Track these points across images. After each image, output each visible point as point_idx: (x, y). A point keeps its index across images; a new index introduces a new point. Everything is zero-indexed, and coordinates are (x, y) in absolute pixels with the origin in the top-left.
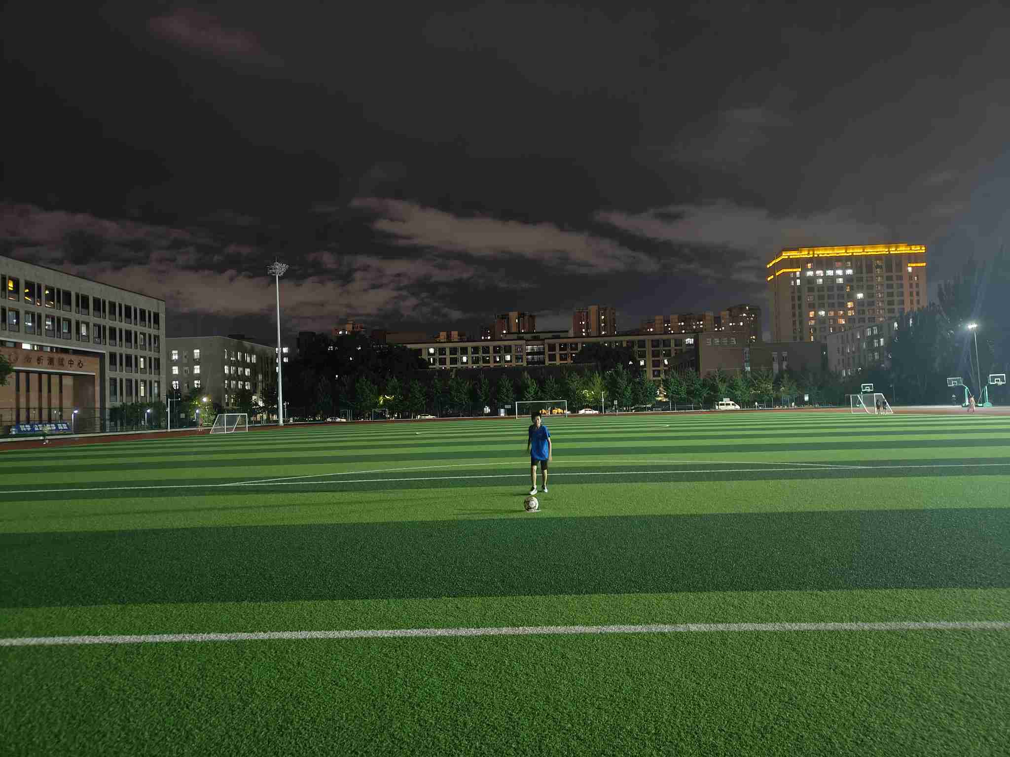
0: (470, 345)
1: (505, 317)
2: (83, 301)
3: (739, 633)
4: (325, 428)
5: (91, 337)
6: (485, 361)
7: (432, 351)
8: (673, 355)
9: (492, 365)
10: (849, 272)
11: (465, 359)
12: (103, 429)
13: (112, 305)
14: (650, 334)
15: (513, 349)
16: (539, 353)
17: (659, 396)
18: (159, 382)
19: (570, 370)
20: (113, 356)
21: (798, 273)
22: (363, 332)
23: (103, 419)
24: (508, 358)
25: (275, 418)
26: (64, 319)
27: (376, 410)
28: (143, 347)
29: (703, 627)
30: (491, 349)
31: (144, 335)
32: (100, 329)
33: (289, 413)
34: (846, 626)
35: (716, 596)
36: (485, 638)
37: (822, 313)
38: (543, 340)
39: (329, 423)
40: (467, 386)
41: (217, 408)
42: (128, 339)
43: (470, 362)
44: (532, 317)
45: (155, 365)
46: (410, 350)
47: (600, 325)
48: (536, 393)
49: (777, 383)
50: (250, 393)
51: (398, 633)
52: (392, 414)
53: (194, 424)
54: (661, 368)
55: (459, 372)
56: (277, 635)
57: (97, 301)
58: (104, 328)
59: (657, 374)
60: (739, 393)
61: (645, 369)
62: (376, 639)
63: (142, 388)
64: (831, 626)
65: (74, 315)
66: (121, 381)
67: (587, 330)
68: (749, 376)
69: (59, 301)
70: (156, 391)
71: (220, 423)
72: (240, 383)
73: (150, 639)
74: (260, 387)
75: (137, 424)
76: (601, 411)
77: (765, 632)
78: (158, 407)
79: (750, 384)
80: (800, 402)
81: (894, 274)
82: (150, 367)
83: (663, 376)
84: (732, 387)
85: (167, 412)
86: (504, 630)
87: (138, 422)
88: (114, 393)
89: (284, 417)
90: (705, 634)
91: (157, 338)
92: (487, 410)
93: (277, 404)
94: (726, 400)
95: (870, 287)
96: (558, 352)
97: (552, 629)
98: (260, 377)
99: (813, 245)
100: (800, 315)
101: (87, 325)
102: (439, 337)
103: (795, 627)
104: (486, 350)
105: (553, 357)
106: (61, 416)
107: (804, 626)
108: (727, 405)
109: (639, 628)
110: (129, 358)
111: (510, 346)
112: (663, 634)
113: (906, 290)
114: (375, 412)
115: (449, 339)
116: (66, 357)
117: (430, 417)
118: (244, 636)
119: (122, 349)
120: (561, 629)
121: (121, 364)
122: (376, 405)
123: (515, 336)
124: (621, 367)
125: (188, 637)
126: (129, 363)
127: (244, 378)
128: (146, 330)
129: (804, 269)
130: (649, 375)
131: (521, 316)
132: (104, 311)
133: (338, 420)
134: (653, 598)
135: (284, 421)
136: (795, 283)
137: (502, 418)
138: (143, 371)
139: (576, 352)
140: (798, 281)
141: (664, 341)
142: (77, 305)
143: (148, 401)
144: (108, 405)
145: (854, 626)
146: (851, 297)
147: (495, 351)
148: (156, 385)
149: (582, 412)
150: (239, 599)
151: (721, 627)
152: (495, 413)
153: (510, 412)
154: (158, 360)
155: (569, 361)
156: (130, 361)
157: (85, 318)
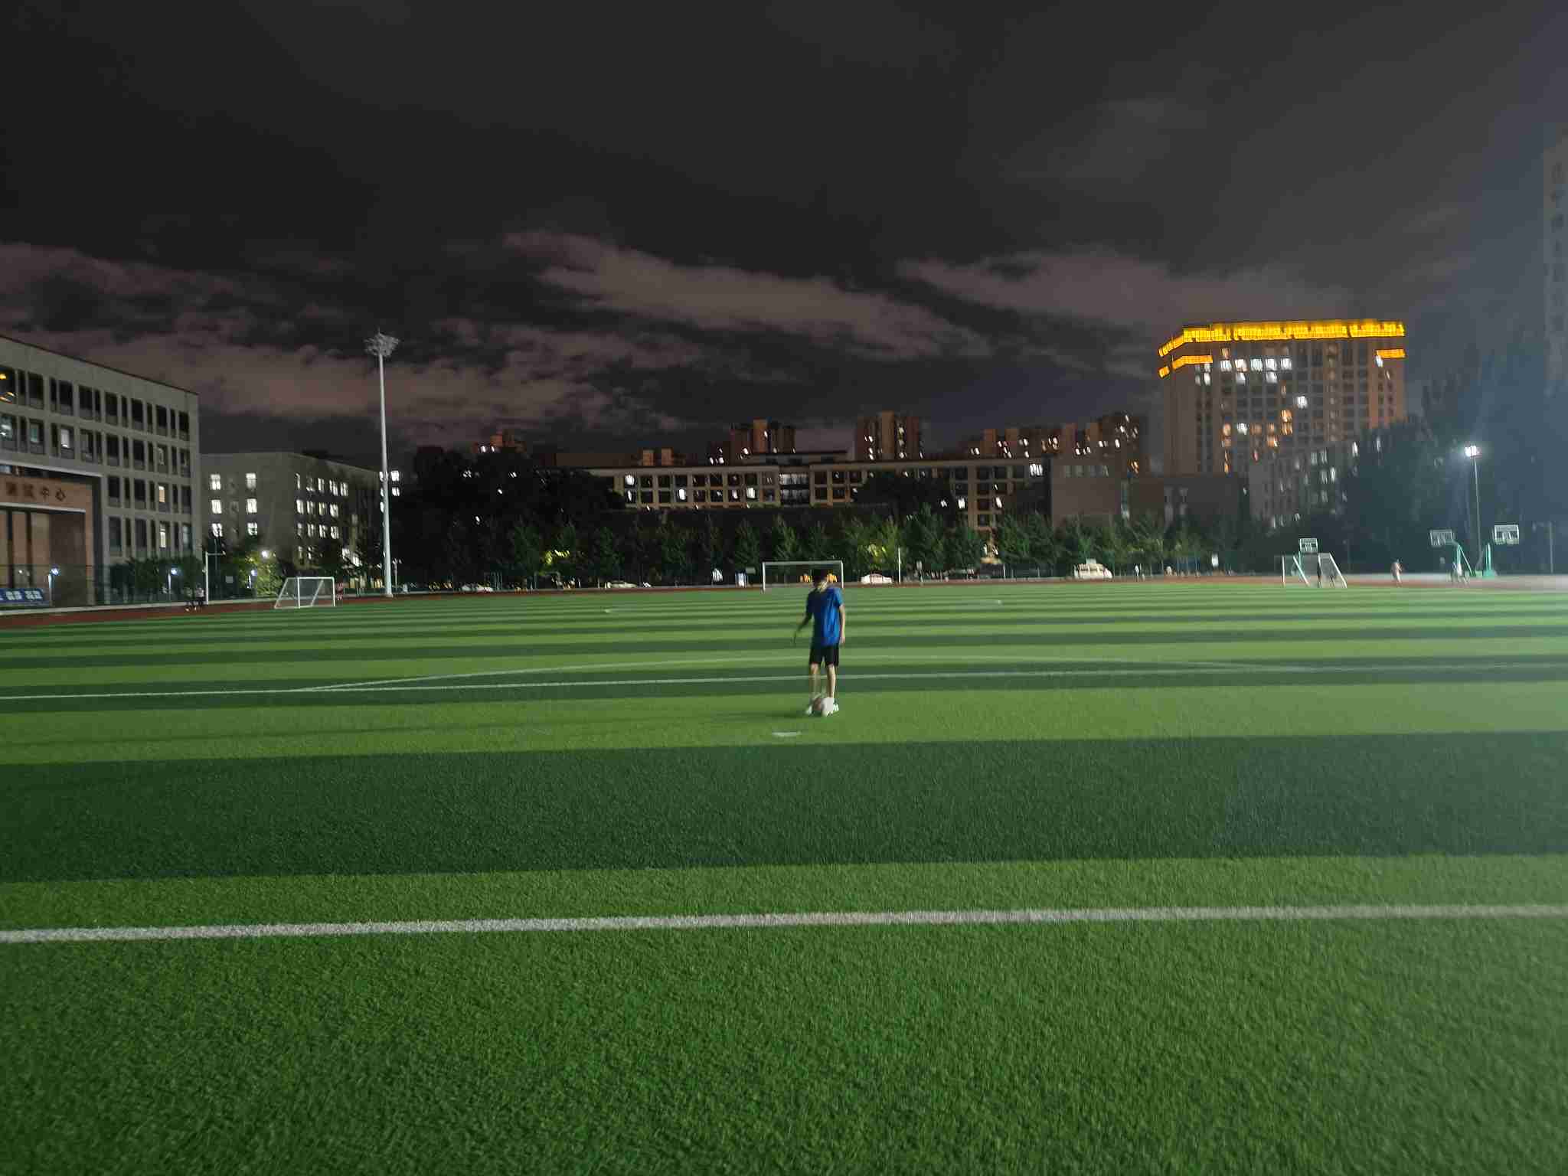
0: (691, 472)
1: (747, 428)
2: (63, 394)
3: (1106, 924)
4: (456, 601)
5: (78, 453)
6: (715, 498)
7: (630, 480)
8: (1010, 490)
9: (726, 504)
10: (1286, 364)
11: (682, 494)
12: (100, 600)
13: (111, 399)
14: (975, 456)
15: (760, 478)
16: (800, 486)
17: (985, 556)
18: (189, 526)
19: (848, 513)
20: (113, 483)
21: (1207, 367)
22: (520, 448)
23: (98, 583)
24: (751, 493)
25: (379, 584)
26: (33, 421)
27: (543, 574)
28: (164, 469)
29: (1051, 915)
30: (725, 479)
31: (164, 448)
32: (93, 438)
33: (401, 576)
34: (1269, 912)
35: (1071, 868)
36: (712, 931)
37: (1242, 428)
38: (807, 465)
39: (467, 593)
40: (686, 535)
41: (286, 567)
42: (139, 455)
43: (691, 498)
44: (791, 429)
45: (184, 497)
46: (596, 477)
47: (896, 442)
48: (795, 550)
49: (1170, 537)
50: (338, 545)
51: (575, 924)
52: (566, 581)
53: (248, 593)
54: (992, 512)
55: (673, 514)
56: (382, 927)
57: (85, 393)
58: (99, 436)
59: (984, 521)
60: (1111, 552)
61: (966, 513)
62: (540, 932)
63: (163, 534)
64: (1246, 913)
65: (48, 415)
66: (128, 522)
67: (876, 448)
68: (1127, 526)
69: (22, 391)
70: (185, 539)
71: (291, 591)
72: (322, 529)
73: (178, 932)
74: (354, 534)
75: (155, 592)
76: (896, 578)
77: (1146, 923)
78: (189, 565)
79: (1128, 538)
80: (1205, 567)
81: (1356, 367)
82: (175, 501)
83: (993, 524)
84: (1101, 542)
85: (204, 574)
86: (743, 920)
87: (157, 590)
88: (116, 542)
89: (393, 582)
90: (1052, 926)
91: (185, 454)
92: (717, 575)
93: (382, 560)
94: (1091, 563)
95: (1319, 389)
96: (830, 484)
97: (817, 918)
98: (355, 519)
99: (1230, 320)
100: (1209, 431)
101: (71, 431)
102: (641, 457)
103: (1193, 914)
104: (716, 480)
105: (821, 494)
106: (31, 579)
107: (1206, 913)
108: (1093, 570)
109: (952, 917)
110: (140, 485)
111: (755, 475)
112: (990, 926)
113: (1373, 394)
114: (539, 577)
115: (657, 462)
116: (37, 483)
117: (630, 586)
118: (330, 929)
119: (128, 472)
120: (831, 918)
121: (127, 496)
122: (541, 564)
123: (763, 459)
124: (928, 508)
125: (240, 931)
126: (140, 495)
127: (328, 520)
128: (167, 440)
129: (1218, 358)
130: (972, 523)
131: (772, 427)
132: (98, 408)
133: (481, 588)
134: (974, 869)
135: (393, 590)
136: (1202, 379)
137: (742, 588)
138: (164, 507)
139: (860, 485)
140: (1207, 378)
141: (996, 468)
142: (53, 398)
143: (173, 555)
144: (108, 561)
145: (1281, 913)
146: (1288, 404)
147: (731, 483)
148: (185, 529)
149: (866, 580)
150: (322, 871)
151: (1078, 914)
152: (729, 580)
153: (755, 579)
154: (187, 491)
155: (848, 500)
156: (141, 491)
157: (66, 419)
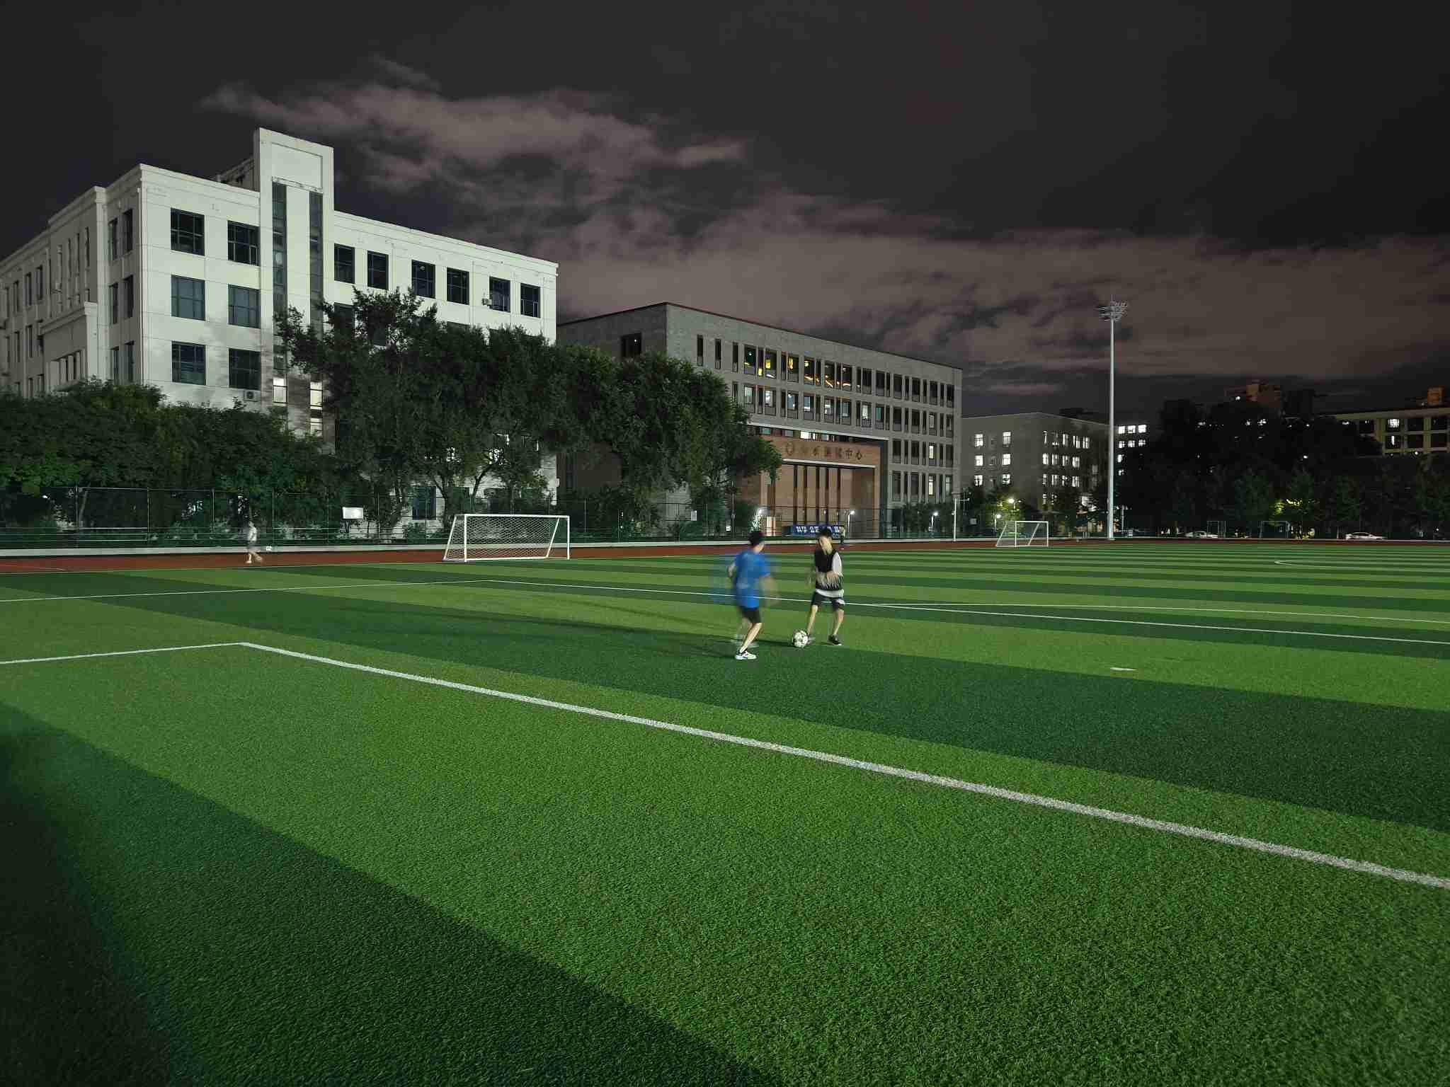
2: (865, 377)
4: (1180, 547)
5: (873, 423)
7: (1394, 423)
13: (898, 379)
18: (951, 477)
20: (897, 444)
23: (883, 522)
25: (1100, 528)
26: (845, 401)
27: (1270, 523)
28: (933, 432)
31: (935, 415)
32: (883, 410)
33: (1128, 522)
39: (1190, 539)
41: (1030, 512)
42: (916, 422)
45: (948, 454)
53: (990, 533)
57: (880, 376)
58: (888, 409)
63: (931, 484)
66: (906, 475)
69: (839, 378)
70: (948, 487)
72: (1065, 478)
74: (1092, 484)
75: (923, 530)
82: (941, 457)
85: (953, 516)
87: (925, 526)
88: (897, 490)
89: (1114, 526)
91: (950, 418)
93: (1107, 505)
98: (1093, 469)
101: (869, 405)
110: (915, 445)
116: (844, 446)
119: (908, 436)
121: (906, 454)
126: (915, 453)
128: (937, 408)
132: (888, 387)
133: (1205, 536)
138: (933, 462)
142: (859, 382)
143: (937, 501)
144: (890, 505)
148: (948, 480)
154: (950, 449)
156: (917, 450)
157: (867, 398)
